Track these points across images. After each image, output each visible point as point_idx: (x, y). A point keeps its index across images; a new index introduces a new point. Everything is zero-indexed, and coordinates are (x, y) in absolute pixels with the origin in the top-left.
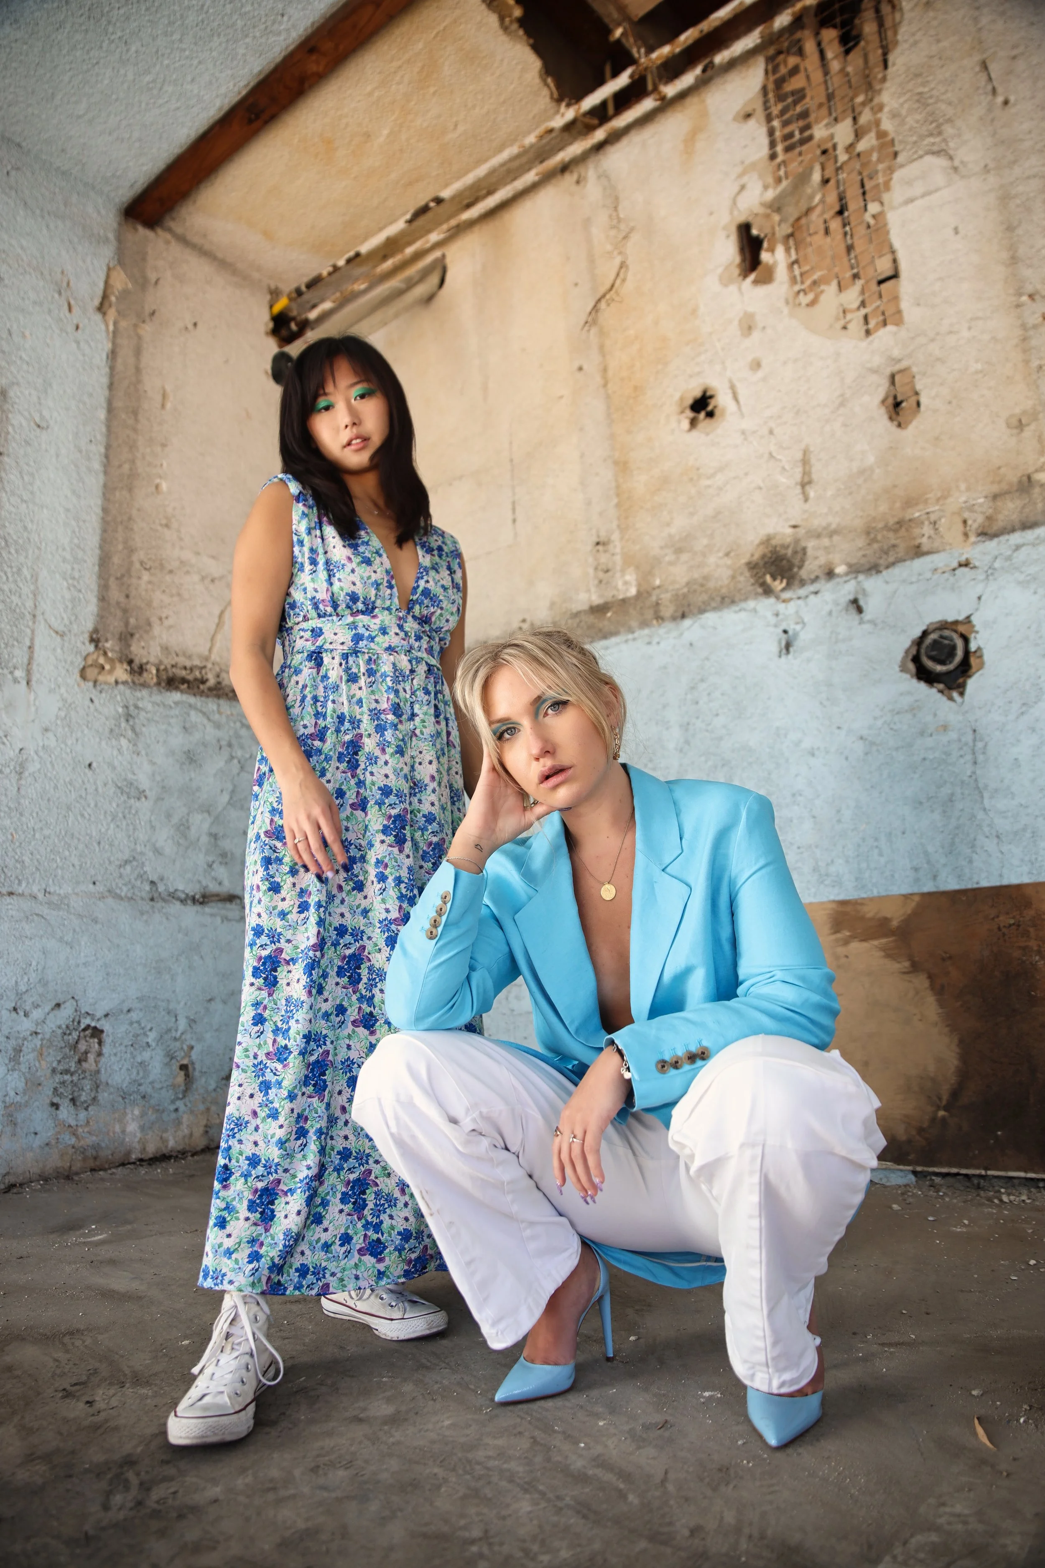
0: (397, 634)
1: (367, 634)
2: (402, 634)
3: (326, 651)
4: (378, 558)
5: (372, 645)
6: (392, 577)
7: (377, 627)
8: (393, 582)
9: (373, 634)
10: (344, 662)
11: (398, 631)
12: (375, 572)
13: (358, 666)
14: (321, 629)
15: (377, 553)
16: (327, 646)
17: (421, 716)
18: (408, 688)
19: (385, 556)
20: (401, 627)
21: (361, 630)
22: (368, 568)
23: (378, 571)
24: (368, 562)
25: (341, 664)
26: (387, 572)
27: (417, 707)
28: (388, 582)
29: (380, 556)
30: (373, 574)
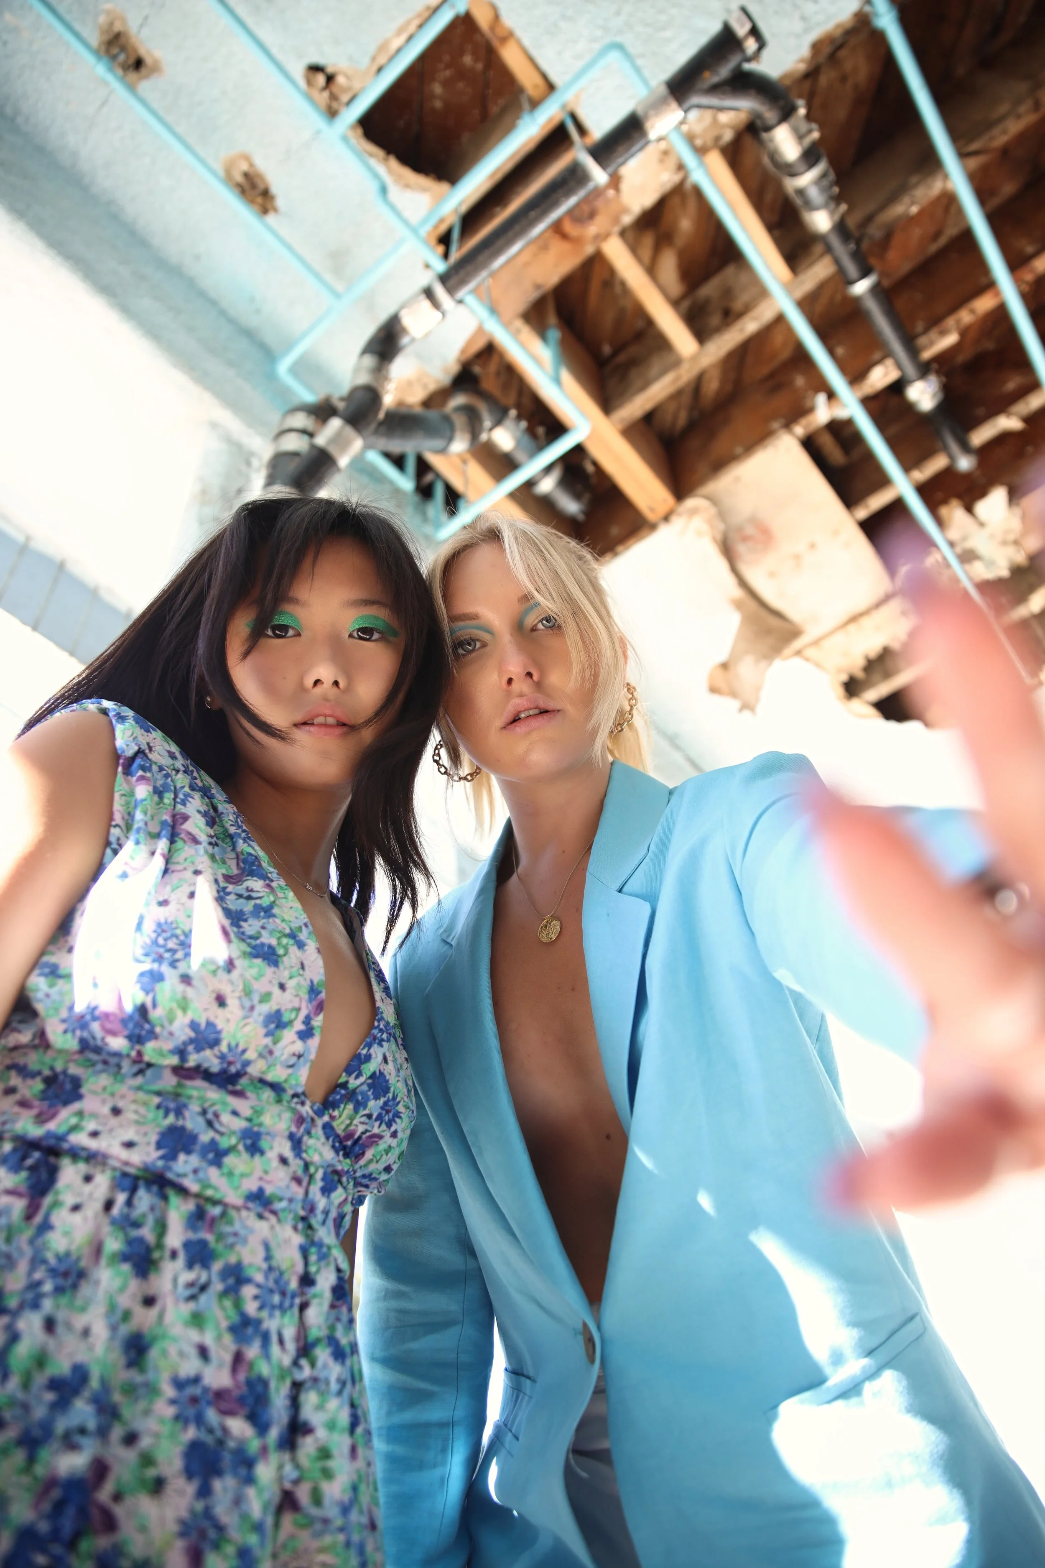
0: (284, 1161)
1: (206, 1137)
2: (296, 1165)
3: (75, 1154)
4: (293, 950)
5: (213, 1173)
6: (320, 1008)
7: (239, 1124)
8: (318, 1021)
9: (225, 1142)
10: (121, 1198)
11: (288, 1153)
12: (282, 987)
13: (162, 1227)
14: (77, 1083)
15: (292, 936)
16: (80, 1139)
17: (321, 1433)
18: (289, 1333)
19: (312, 945)
20: (297, 1144)
21: (192, 1122)
22: (269, 971)
23: (291, 984)
24: (270, 956)
25: (108, 1205)
26: (313, 991)
27: (310, 1399)
28: (307, 1021)
29: (301, 945)
30: (276, 991)
